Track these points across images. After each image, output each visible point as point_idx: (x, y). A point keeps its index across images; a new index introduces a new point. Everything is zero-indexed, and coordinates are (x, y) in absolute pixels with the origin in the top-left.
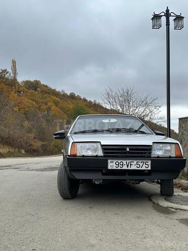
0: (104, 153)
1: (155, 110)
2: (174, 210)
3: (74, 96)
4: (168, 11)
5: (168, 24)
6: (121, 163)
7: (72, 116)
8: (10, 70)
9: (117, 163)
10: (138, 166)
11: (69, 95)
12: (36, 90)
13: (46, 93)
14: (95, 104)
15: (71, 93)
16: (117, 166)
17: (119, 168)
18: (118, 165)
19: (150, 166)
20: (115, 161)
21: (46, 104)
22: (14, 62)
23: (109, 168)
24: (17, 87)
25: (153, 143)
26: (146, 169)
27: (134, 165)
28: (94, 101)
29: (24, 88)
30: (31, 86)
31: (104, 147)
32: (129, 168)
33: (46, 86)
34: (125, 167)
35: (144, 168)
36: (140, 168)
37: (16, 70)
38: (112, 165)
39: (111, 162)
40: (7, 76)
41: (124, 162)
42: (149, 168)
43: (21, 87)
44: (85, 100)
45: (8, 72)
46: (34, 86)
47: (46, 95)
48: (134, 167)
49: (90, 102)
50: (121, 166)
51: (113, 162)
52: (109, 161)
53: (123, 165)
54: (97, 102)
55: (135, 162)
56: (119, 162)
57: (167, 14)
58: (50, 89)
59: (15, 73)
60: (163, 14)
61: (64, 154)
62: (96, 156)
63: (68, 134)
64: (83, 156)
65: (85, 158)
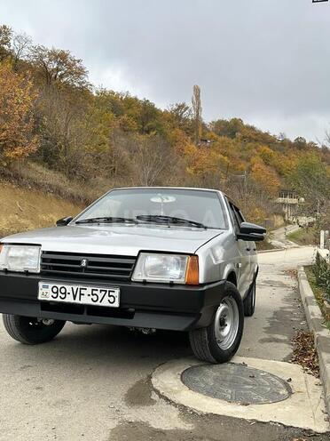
0: (43, 267)
3: (304, 143)
6: (63, 291)
8: (189, 104)
9: (55, 290)
11: (293, 141)
12: (233, 135)
13: (250, 139)
15: (298, 139)
16: (55, 295)
17: (58, 299)
18: (57, 293)
19: (117, 299)
20: (51, 286)
21: (248, 160)
22: (197, 91)
23: (40, 298)
24: (200, 133)
25: (141, 251)
26: (111, 305)
27: (87, 295)
29: (213, 134)
30: (226, 129)
32: (77, 301)
33: (252, 128)
34: (69, 299)
35: (105, 303)
36: (98, 303)
37: (199, 103)
38: (46, 292)
39: (44, 287)
40: (185, 114)
41: (69, 288)
42: (116, 304)
43: (209, 131)
44: (325, 150)
45: (187, 108)
46: (231, 129)
47: (249, 144)
48: (86, 300)
50: (63, 296)
51: (47, 287)
52: (41, 284)
53: (65, 293)
55: (89, 289)
56: (59, 286)
58: (259, 134)
59: (198, 109)
62: (27, 273)
64: (6, 271)
65: (9, 275)
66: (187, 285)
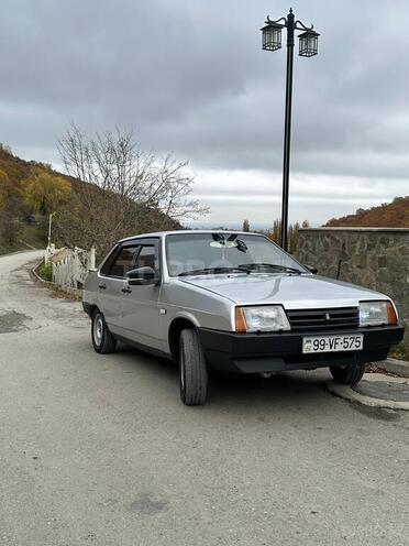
0: (292, 324)
1: (180, 187)
2: (391, 411)
4: (291, 17)
5: (290, 44)
6: (323, 343)
9: (316, 343)
10: (346, 345)
16: (316, 348)
17: (319, 351)
18: (318, 345)
19: (362, 343)
20: (313, 340)
23: (304, 352)
25: (359, 302)
26: (357, 349)
27: (341, 344)
31: (290, 314)
32: (333, 350)
34: (327, 349)
35: (353, 348)
36: (348, 349)
38: (309, 346)
39: (307, 342)
41: (327, 340)
42: (361, 348)
48: (340, 348)
50: (322, 347)
51: (310, 341)
52: (305, 340)
55: (342, 339)
56: (320, 339)
57: (291, 24)
60: (282, 22)
61: (198, 324)
62: (281, 331)
63: (166, 278)
64: (259, 332)
65: (262, 336)
66: (389, 325)
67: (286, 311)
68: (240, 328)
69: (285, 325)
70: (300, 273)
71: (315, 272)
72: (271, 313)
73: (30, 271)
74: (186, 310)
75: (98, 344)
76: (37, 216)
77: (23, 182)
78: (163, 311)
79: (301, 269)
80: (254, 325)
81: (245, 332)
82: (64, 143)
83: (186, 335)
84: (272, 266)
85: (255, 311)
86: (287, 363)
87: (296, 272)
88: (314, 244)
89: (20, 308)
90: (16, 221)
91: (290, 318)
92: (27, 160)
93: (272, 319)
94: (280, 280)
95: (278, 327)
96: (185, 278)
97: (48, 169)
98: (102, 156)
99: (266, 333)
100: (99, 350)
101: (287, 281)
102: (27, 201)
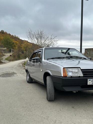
0: (84, 74)
1: (55, 42)
3: (4, 32)
7: (3, 43)
14: (15, 37)
15: (2, 30)
20: (91, 80)
23: (88, 84)
28: (15, 35)
31: (83, 71)
39: (89, 80)
44: (9, 34)
49: (13, 36)
51: (90, 80)
52: (88, 80)
54: (16, 36)
61: (51, 74)
62: (79, 77)
63: (43, 60)
64: (71, 77)
65: (72, 78)
67: (81, 70)
68: (65, 75)
69: (81, 75)
70: (86, 59)
71: (91, 59)
72: (76, 70)
73: (22, 64)
74: (48, 70)
75: (28, 80)
76: (25, 52)
77: (22, 45)
78: (42, 70)
79: (86, 58)
80: (70, 74)
81: (66, 77)
82: (28, 33)
83: (48, 78)
84: (77, 57)
85: (70, 70)
86: (82, 88)
87: (85, 59)
88: (90, 53)
89: (15, 71)
90: (20, 53)
91: (83, 72)
92: (23, 40)
93: (77, 72)
94: (80, 61)
95: (79, 75)
96: (49, 60)
97: (28, 42)
98: (37, 36)
99: (74, 77)
100: (28, 82)
101: (82, 61)
102: (23, 49)
